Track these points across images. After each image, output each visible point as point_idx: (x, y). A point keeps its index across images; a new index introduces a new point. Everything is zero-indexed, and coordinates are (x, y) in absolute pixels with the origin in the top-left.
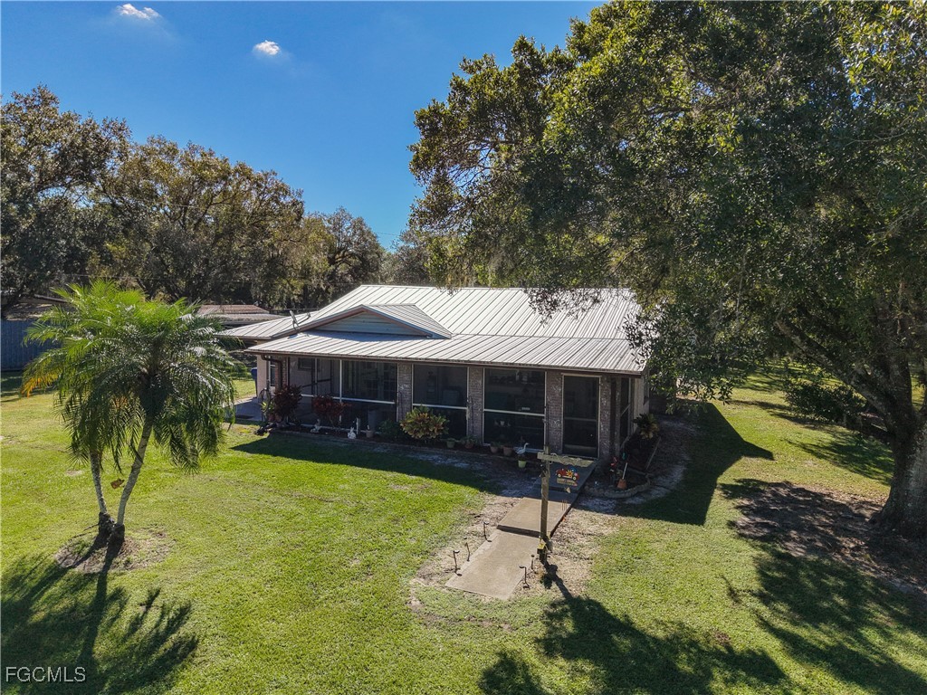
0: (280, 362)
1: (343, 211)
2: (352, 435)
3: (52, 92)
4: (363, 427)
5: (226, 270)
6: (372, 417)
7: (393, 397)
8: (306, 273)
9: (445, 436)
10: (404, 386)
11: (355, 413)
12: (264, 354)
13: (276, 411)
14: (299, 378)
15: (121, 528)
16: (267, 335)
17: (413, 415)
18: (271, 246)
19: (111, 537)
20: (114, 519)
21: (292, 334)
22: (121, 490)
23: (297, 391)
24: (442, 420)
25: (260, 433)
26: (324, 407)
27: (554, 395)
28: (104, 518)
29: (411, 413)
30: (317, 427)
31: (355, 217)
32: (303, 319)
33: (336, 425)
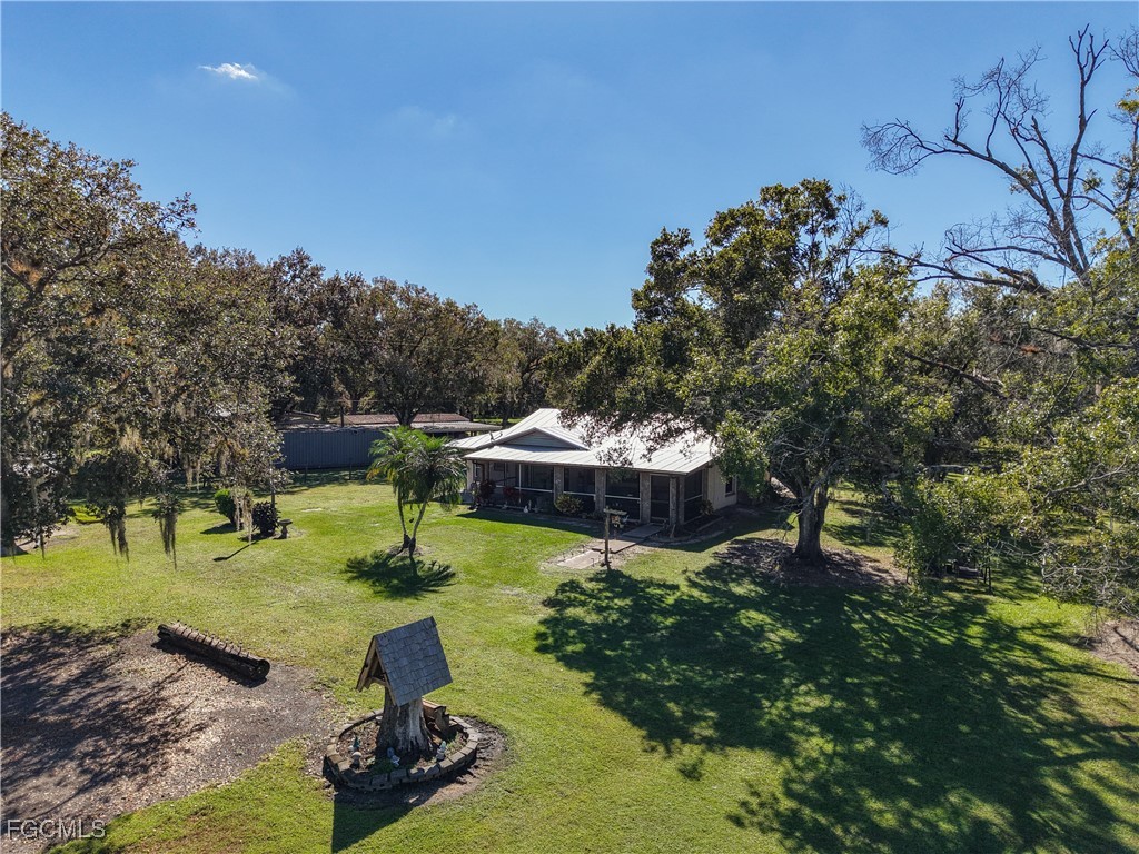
0: (483, 465)
1: (536, 321)
2: (526, 510)
3: (307, 252)
4: (533, 506)
5: (436, 389)
6: (539, 500)
7: (552, 488)
8: (501, 389)
9: (581, 512)
10: (558, 481)
11: (528, 497)
12: (473, 460)
13: (481, 495)
14: (495, 475)
15: (414, 540)
16: (474, 447)
17: (561, 498)
18: (473, 368)
19: (410, 544)
20: (411, 537)
21: (490, 446)
22: (414, 524)
23: (493, 483)
24: (578, 501)
25: (471, 509)
26: (510, 494)
27: (645, 486)
28: (406, 537)
29: (560, 497)
30: (506, 506)
31: (548, 326)
32: (497, 435)
33: (517, 505)
